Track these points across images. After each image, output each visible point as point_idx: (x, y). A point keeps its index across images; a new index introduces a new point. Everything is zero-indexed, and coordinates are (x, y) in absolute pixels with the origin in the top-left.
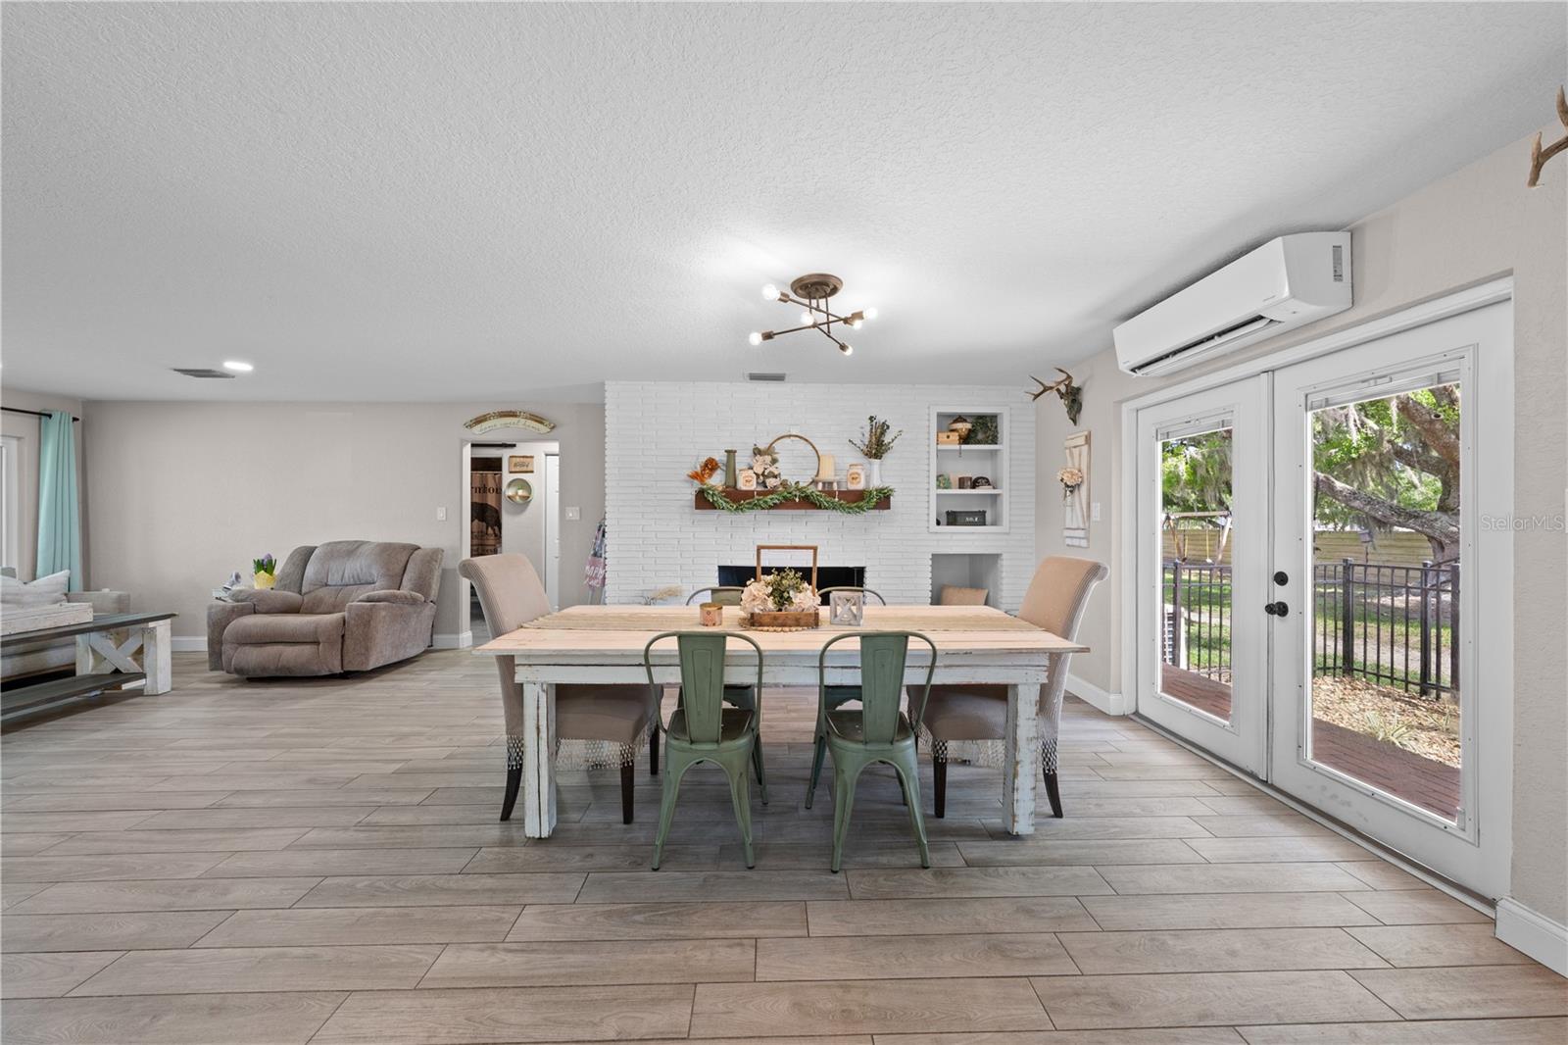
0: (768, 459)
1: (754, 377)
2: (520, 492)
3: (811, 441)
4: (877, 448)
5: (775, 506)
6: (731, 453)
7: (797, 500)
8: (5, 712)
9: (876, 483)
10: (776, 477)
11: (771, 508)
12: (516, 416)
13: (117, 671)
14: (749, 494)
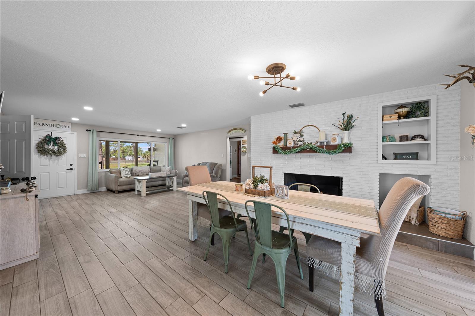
0: (299, 135)
1: (293, 106)
2: (244, 150)
3: (317, 127)
4: (347, 125)
5: (298, 152)
6: (286, 134)
7: (308, 149)
8: (146, 191)
9: (346, 141)
10: (301, 141)
11: (297, 153)
12: (237, 129)
13: (170, 185)
14: (290, 148)
